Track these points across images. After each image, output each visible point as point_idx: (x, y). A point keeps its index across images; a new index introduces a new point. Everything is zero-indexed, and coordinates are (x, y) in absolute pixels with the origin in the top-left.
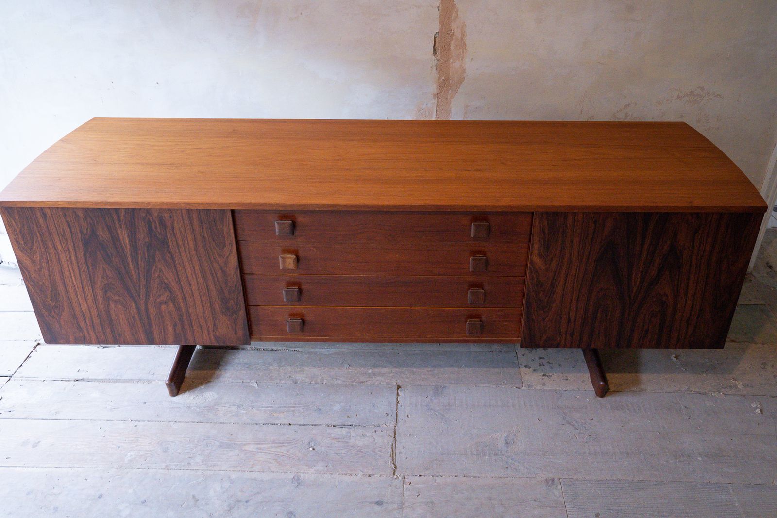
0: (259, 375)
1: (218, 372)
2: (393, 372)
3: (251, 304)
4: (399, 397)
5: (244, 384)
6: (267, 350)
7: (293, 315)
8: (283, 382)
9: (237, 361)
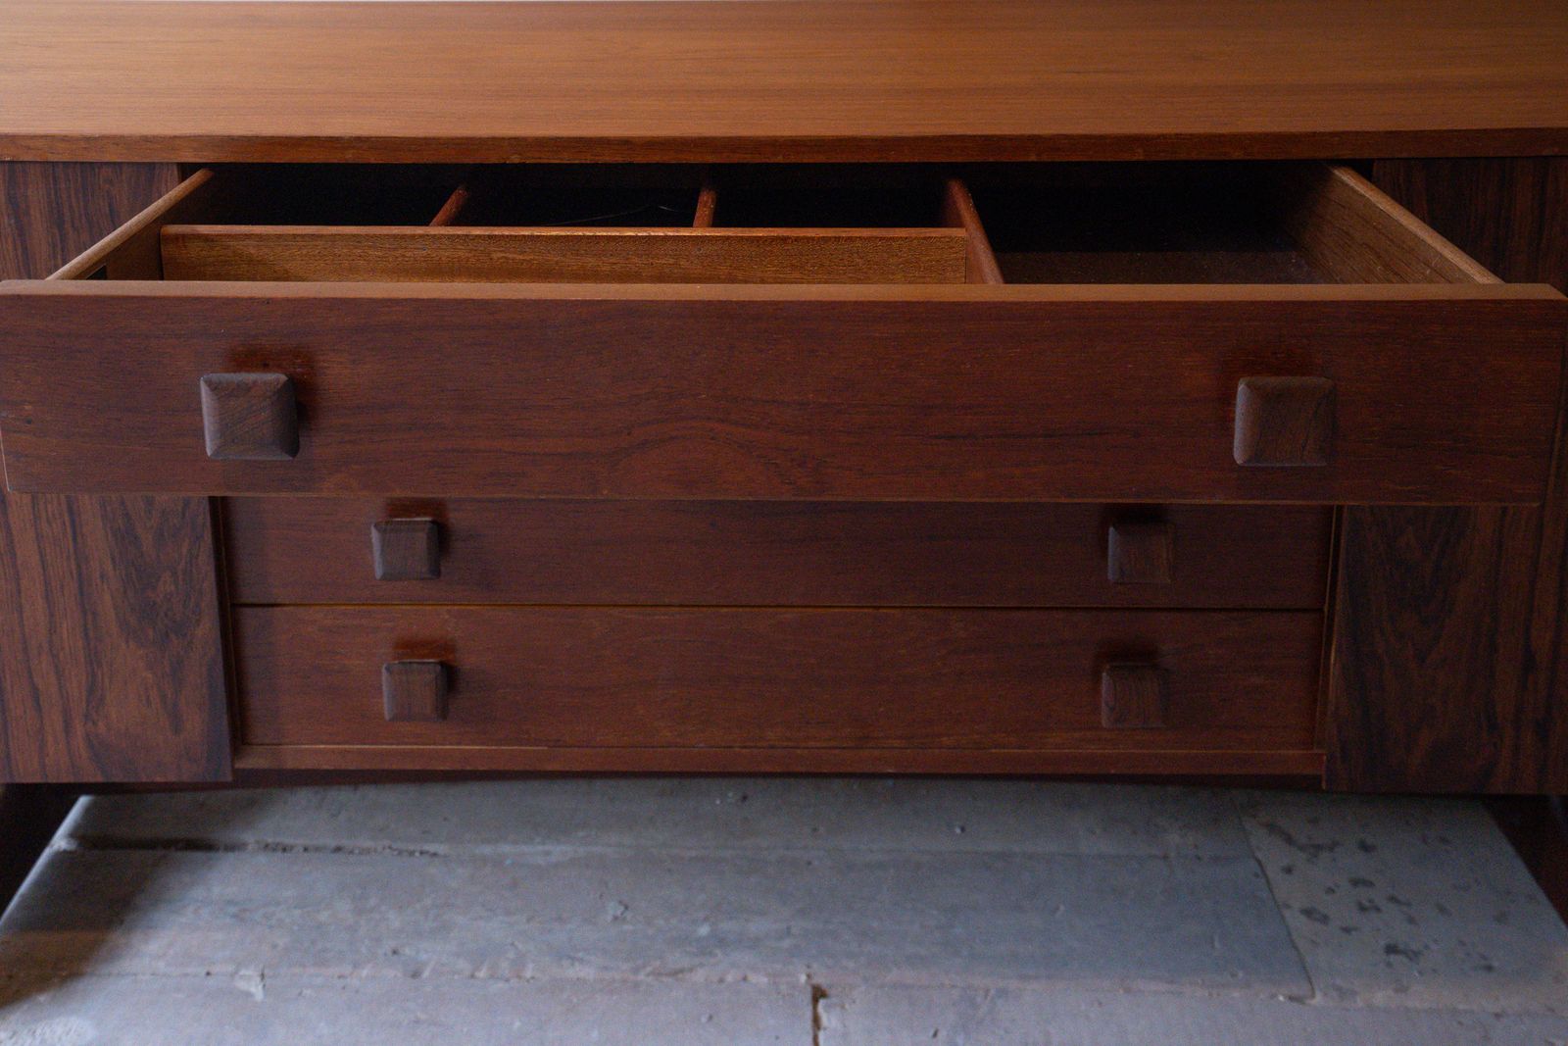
0: (275, 946)
1: (116, 937)
2: (794, 930)
3: (248, 594)
4: (821, 1035)
5: (211, 981)
6: (317, 849)
7: (409, 648)
8: (365, 973)
9: (198, 892)
